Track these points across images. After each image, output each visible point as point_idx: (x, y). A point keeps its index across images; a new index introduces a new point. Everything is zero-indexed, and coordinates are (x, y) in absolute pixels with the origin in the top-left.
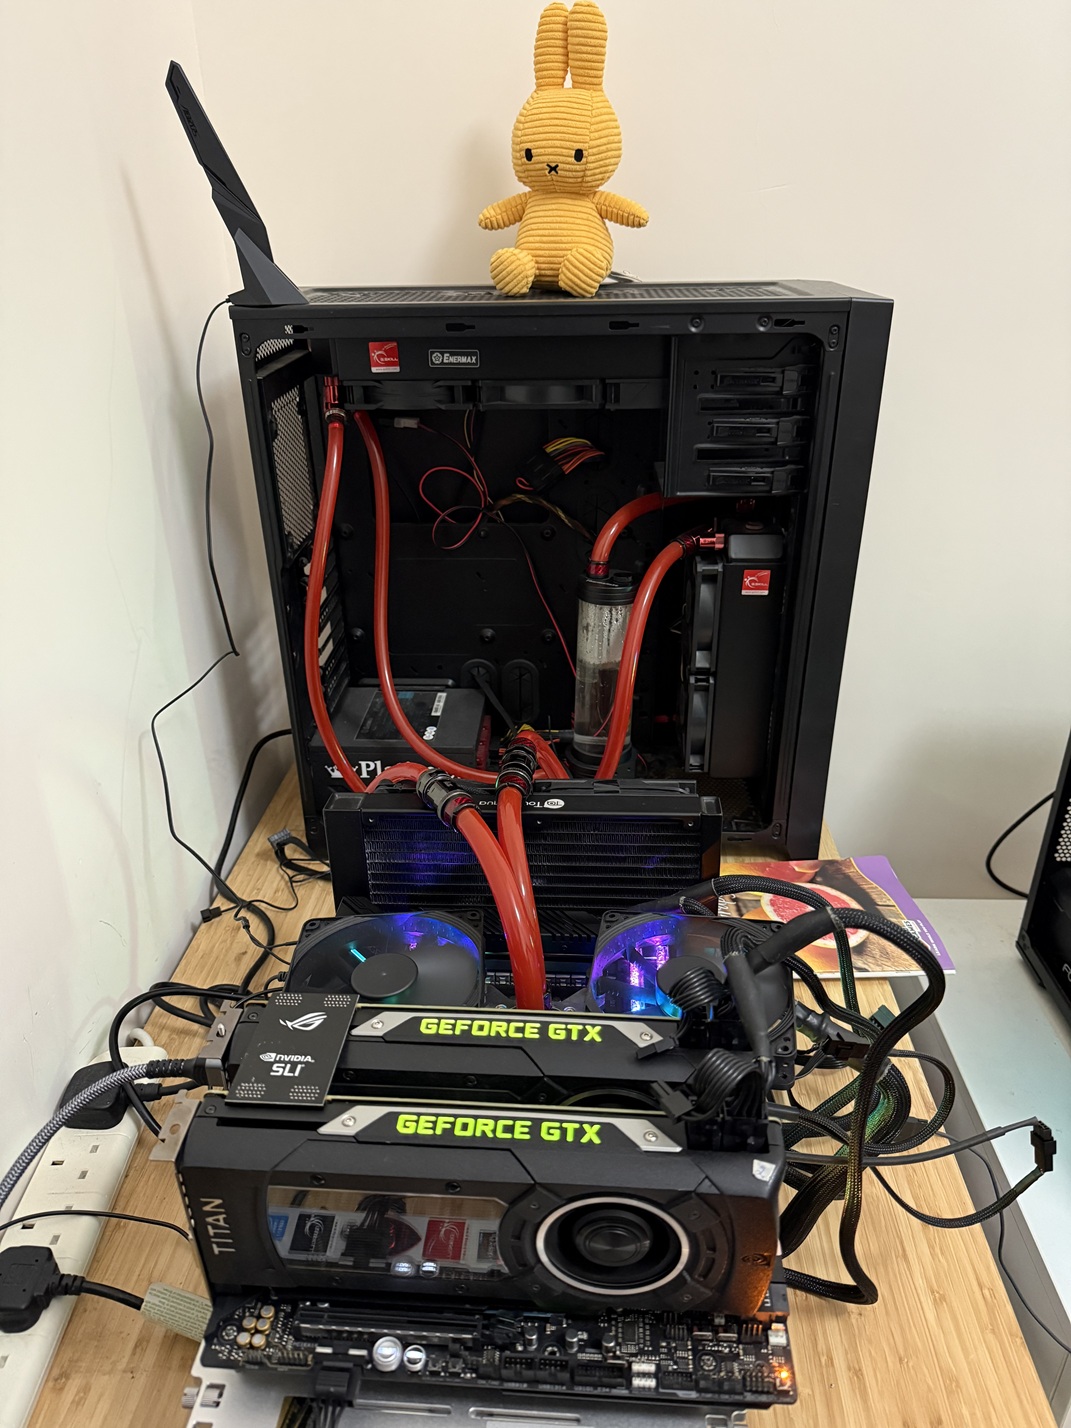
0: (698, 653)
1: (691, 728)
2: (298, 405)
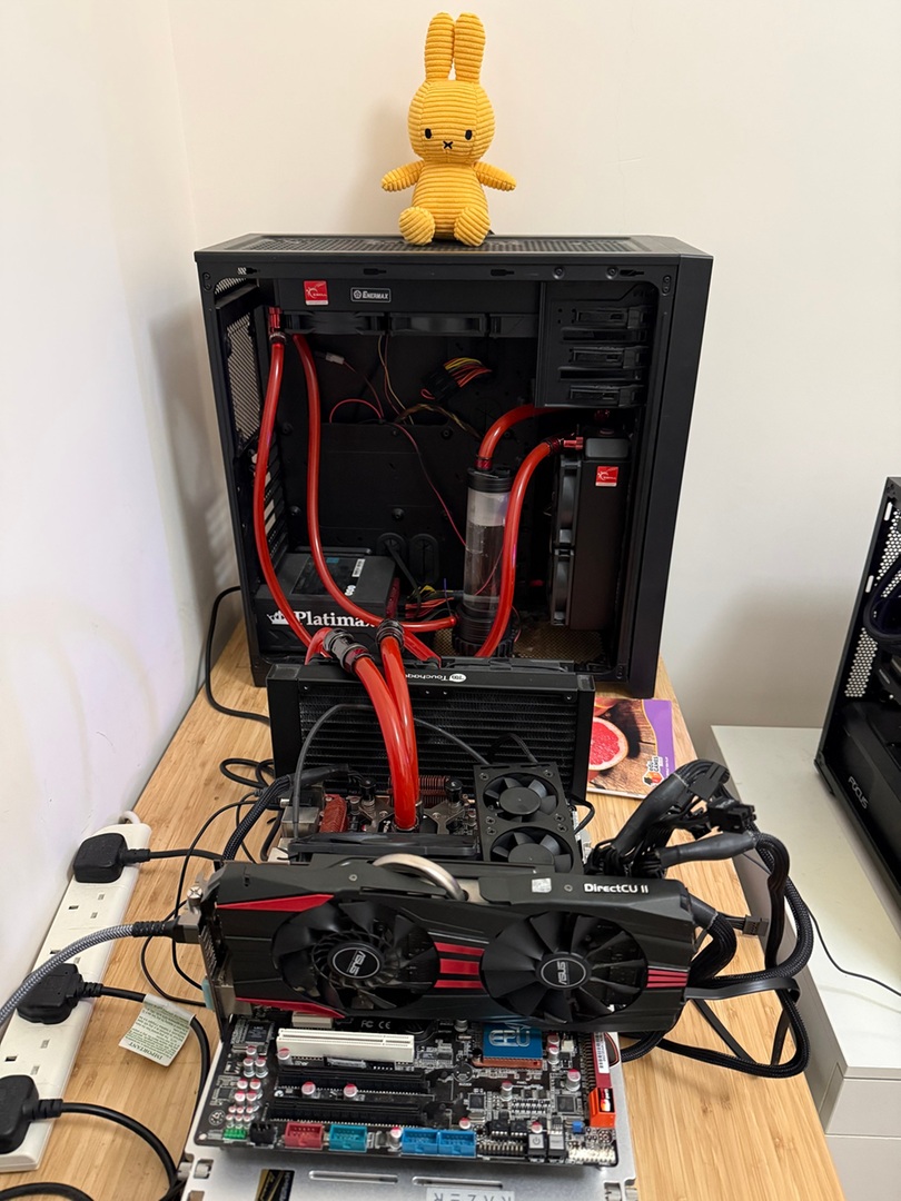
0: (561, 531)
1: (555, 591)
2: (249, 328)
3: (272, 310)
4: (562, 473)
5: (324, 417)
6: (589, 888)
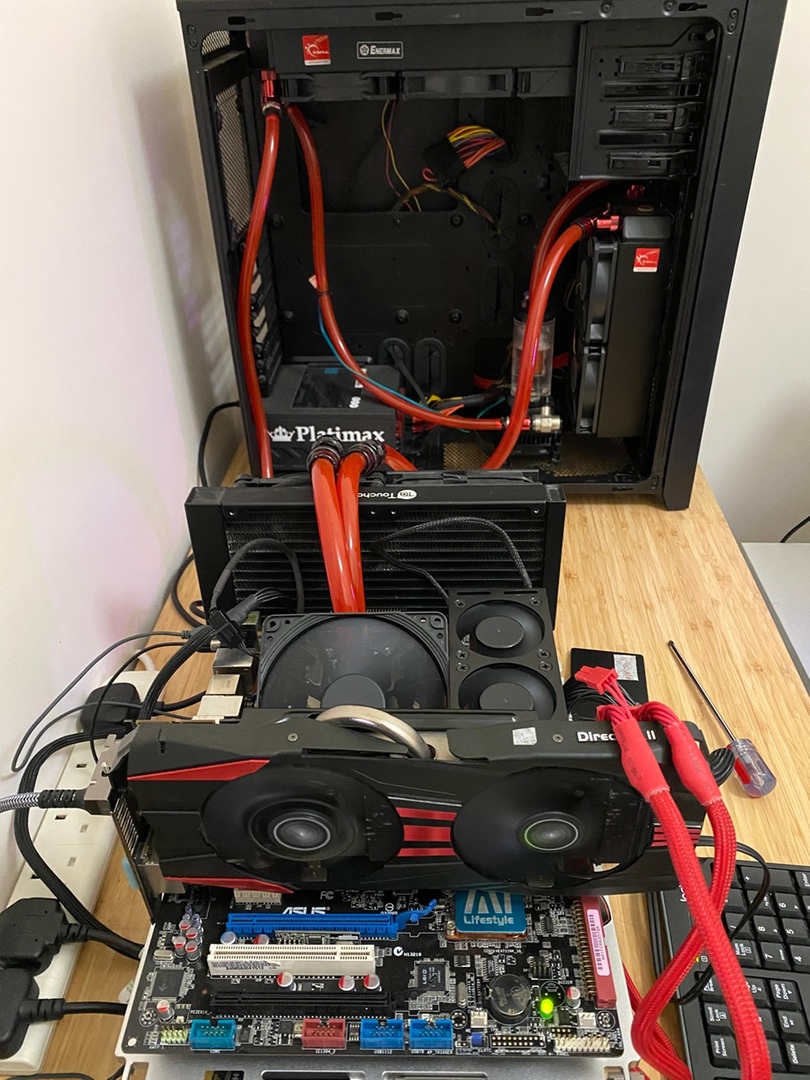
0: (592, 326)
2: (237, 101)
3: (265, 74)
4: (597, 257)
6: (583, 737)
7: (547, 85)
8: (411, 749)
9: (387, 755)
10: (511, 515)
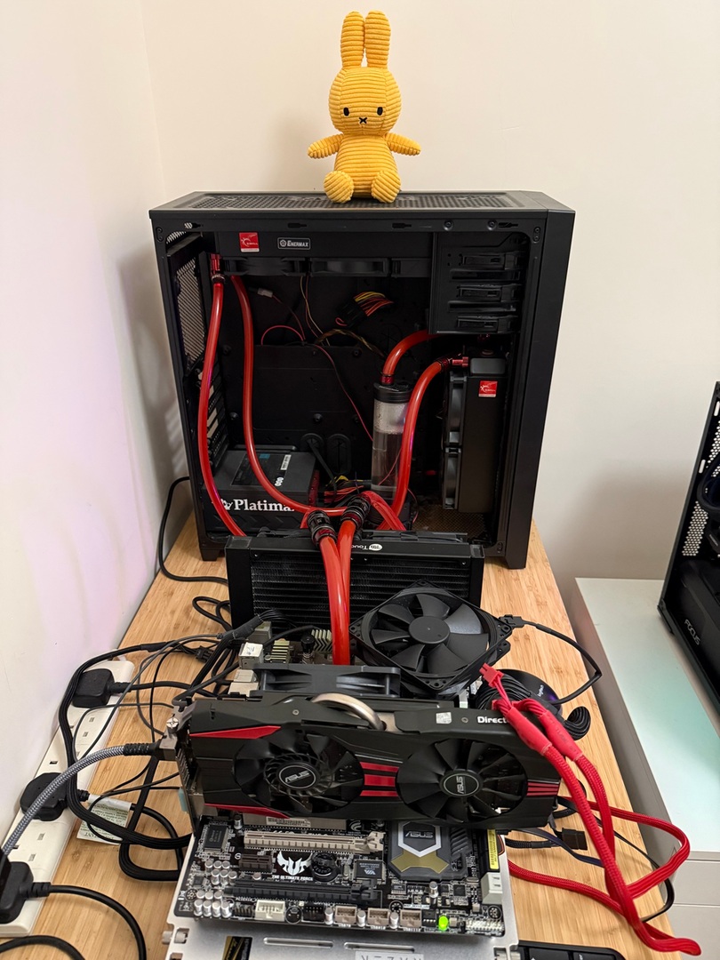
0: (451, 433)
1: (446, 481)
2: (195, 270)
3: (213, 256)
4: (451, 387)
5: (256, 340)
6: (481, 720)
7: (412, 269)
8: (371, 723)
9: (356, 726)
10: (447, 565)
